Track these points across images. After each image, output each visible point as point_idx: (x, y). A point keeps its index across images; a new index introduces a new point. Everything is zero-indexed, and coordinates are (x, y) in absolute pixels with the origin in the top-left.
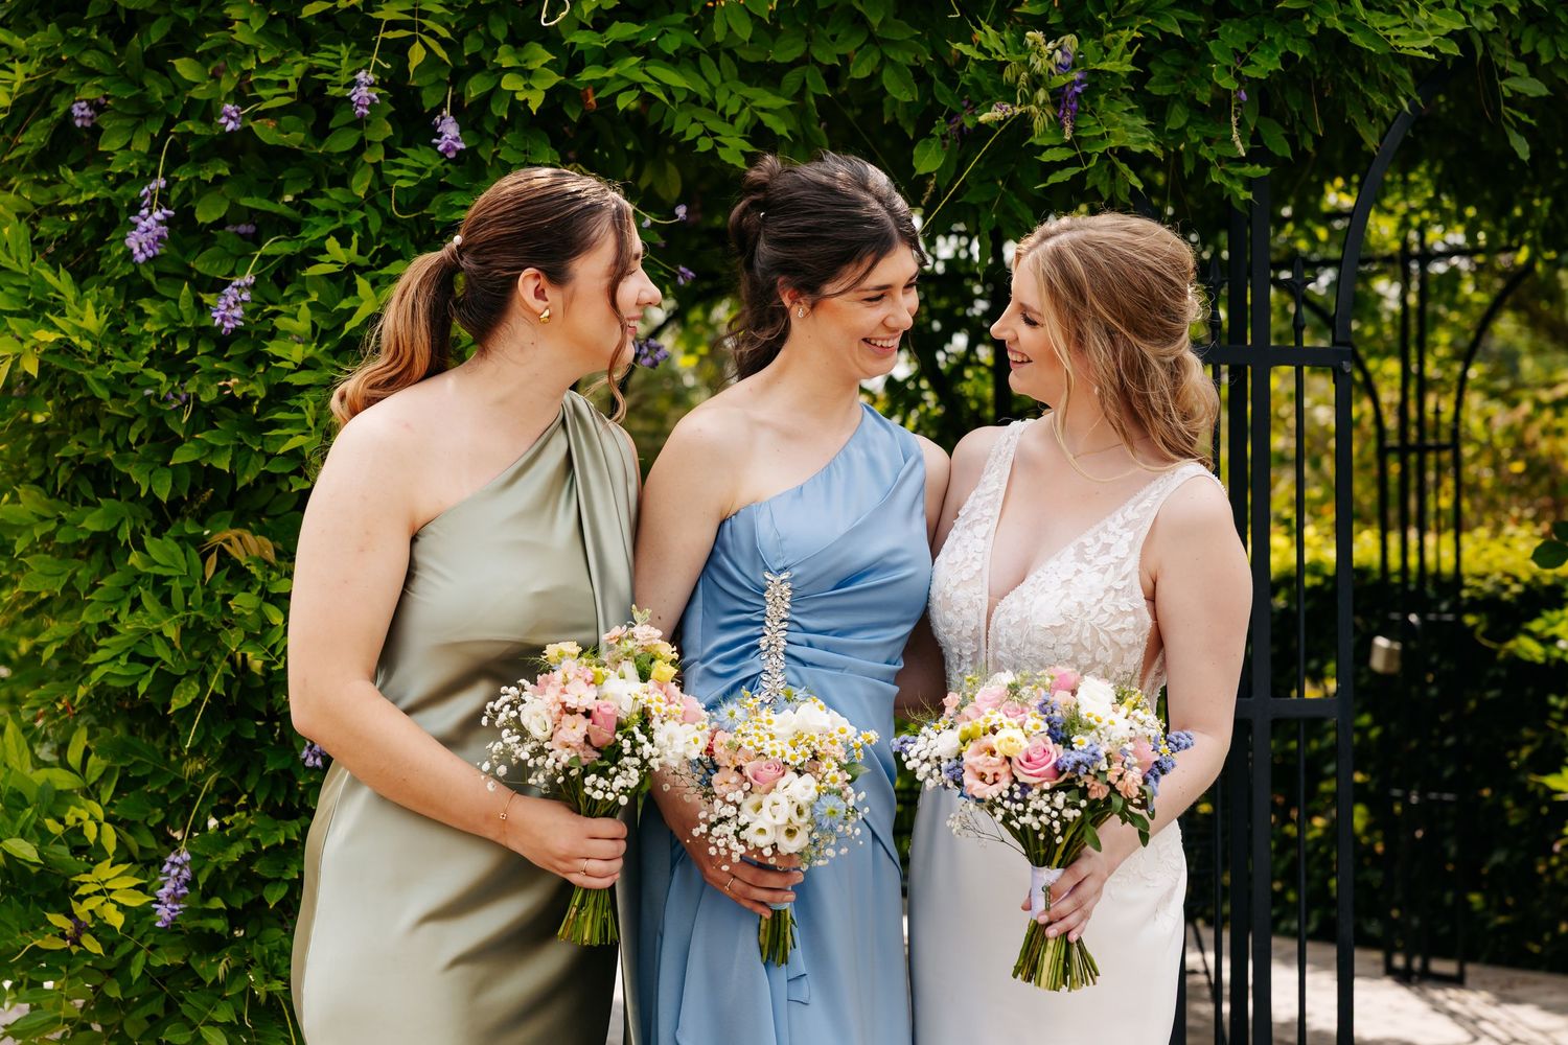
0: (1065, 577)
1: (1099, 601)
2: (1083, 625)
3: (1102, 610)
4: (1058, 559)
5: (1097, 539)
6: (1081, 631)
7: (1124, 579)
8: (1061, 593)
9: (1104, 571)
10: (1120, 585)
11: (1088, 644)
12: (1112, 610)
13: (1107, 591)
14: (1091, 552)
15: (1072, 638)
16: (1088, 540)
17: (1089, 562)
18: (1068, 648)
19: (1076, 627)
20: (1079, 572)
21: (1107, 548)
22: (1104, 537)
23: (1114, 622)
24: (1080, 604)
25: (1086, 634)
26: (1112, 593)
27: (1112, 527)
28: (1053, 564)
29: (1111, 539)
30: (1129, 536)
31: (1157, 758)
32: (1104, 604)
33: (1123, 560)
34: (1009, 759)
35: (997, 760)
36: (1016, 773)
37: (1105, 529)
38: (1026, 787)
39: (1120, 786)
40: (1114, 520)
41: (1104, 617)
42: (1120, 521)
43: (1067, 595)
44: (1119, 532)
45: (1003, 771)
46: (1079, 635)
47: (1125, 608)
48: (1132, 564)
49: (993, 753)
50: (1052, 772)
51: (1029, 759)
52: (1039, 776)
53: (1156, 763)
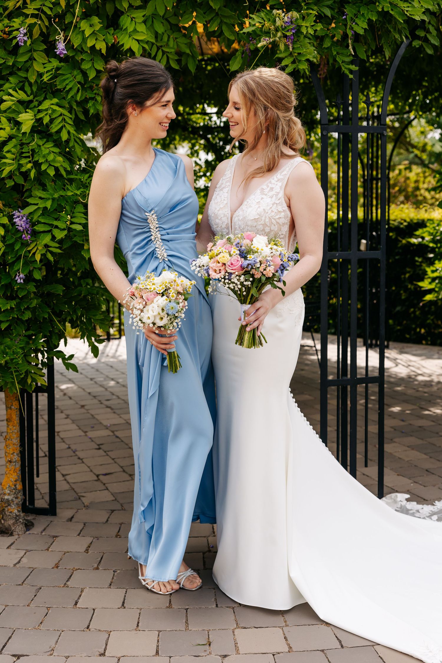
0: (257, 201)
1: (271, 208)
2: (266, 217)
3: (272, 211)
4: (254, 195)
5: (268, 186)
6: (265, 220)
7: (279, 200)
8: (257, 206)
9: (272, 197)
10: (278, 202)
11: (268, 224)
12: (275, 211)
13: (273, 204)
14: (266, 191)
15: (262, 222)
16: (264, 187)
17: (266, 195)
18: (261, 226)
19: (263, 218)
20: (262, 198)
21: (272, 189)
22: (270, 185)
23: (277, 215)
24: (264, 209)
25: (267, 220)
26: (275, 205)
27: (273, 181)
28: (252, 197)
29: (273, 186)
30: (280, 184)
31: (282, 262)
32: (273, 209)
33: (278, 193)
34: (225, 264)
35: (220, 265)
36: (227, 269)
37: (270, 182)
38: (230, 274)
39: (265, 273)
40: (273, 179)
41: (273, 214)
42: (276, 179)
43: (259, 207)
44: (276, 183)
45: (222, 268)
46: (265, 221)
47: (280, 210)
48: (281, 195)
49: (219, 263)
50: (240, 268)
51: (232, 264)
52: (235, 270)
53: (282, 264)
